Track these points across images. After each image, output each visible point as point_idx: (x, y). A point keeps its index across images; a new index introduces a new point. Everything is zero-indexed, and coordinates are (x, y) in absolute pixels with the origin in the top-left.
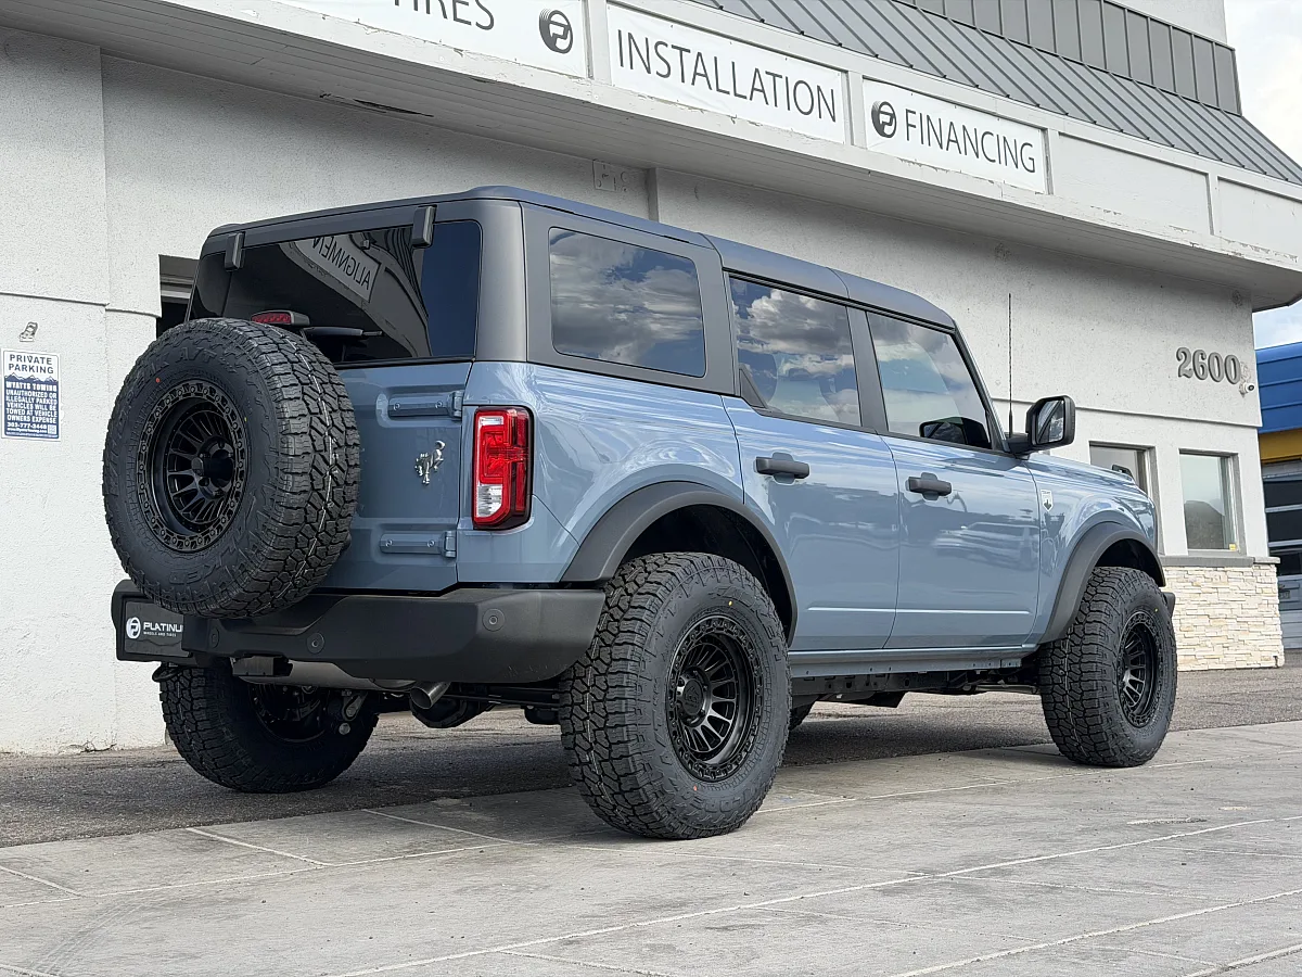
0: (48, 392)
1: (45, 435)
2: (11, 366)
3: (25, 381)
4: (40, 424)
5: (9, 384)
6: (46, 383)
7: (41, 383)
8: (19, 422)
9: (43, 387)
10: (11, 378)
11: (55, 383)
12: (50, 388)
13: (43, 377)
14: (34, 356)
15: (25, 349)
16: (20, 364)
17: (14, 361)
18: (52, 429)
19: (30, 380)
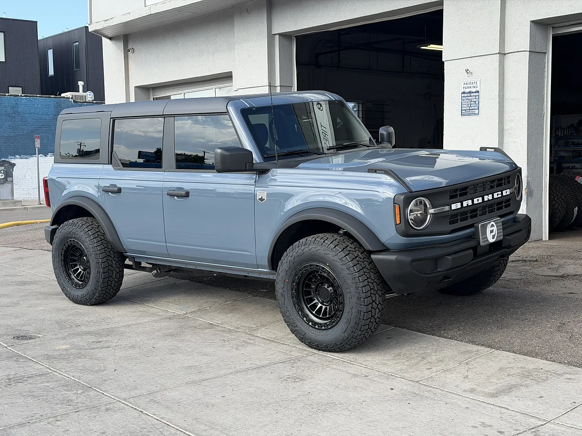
0: (476, 96)
1: (475, 114)
2: (464, 87)
3: (468, 93)
4: (473, 109)
5: (463, 95)
6: (475, 92)
7: (473, 92)
8: (466, 110)
9: (474, 94)
10: (464, 93)
11: (478, 92)
12: (477, 94)
13: (474, 90)
14: (472, 82)
15: (469, 79)
16: (467, 86)
17: (465, 86)
18: (477, 111)
19: (470, 92)
